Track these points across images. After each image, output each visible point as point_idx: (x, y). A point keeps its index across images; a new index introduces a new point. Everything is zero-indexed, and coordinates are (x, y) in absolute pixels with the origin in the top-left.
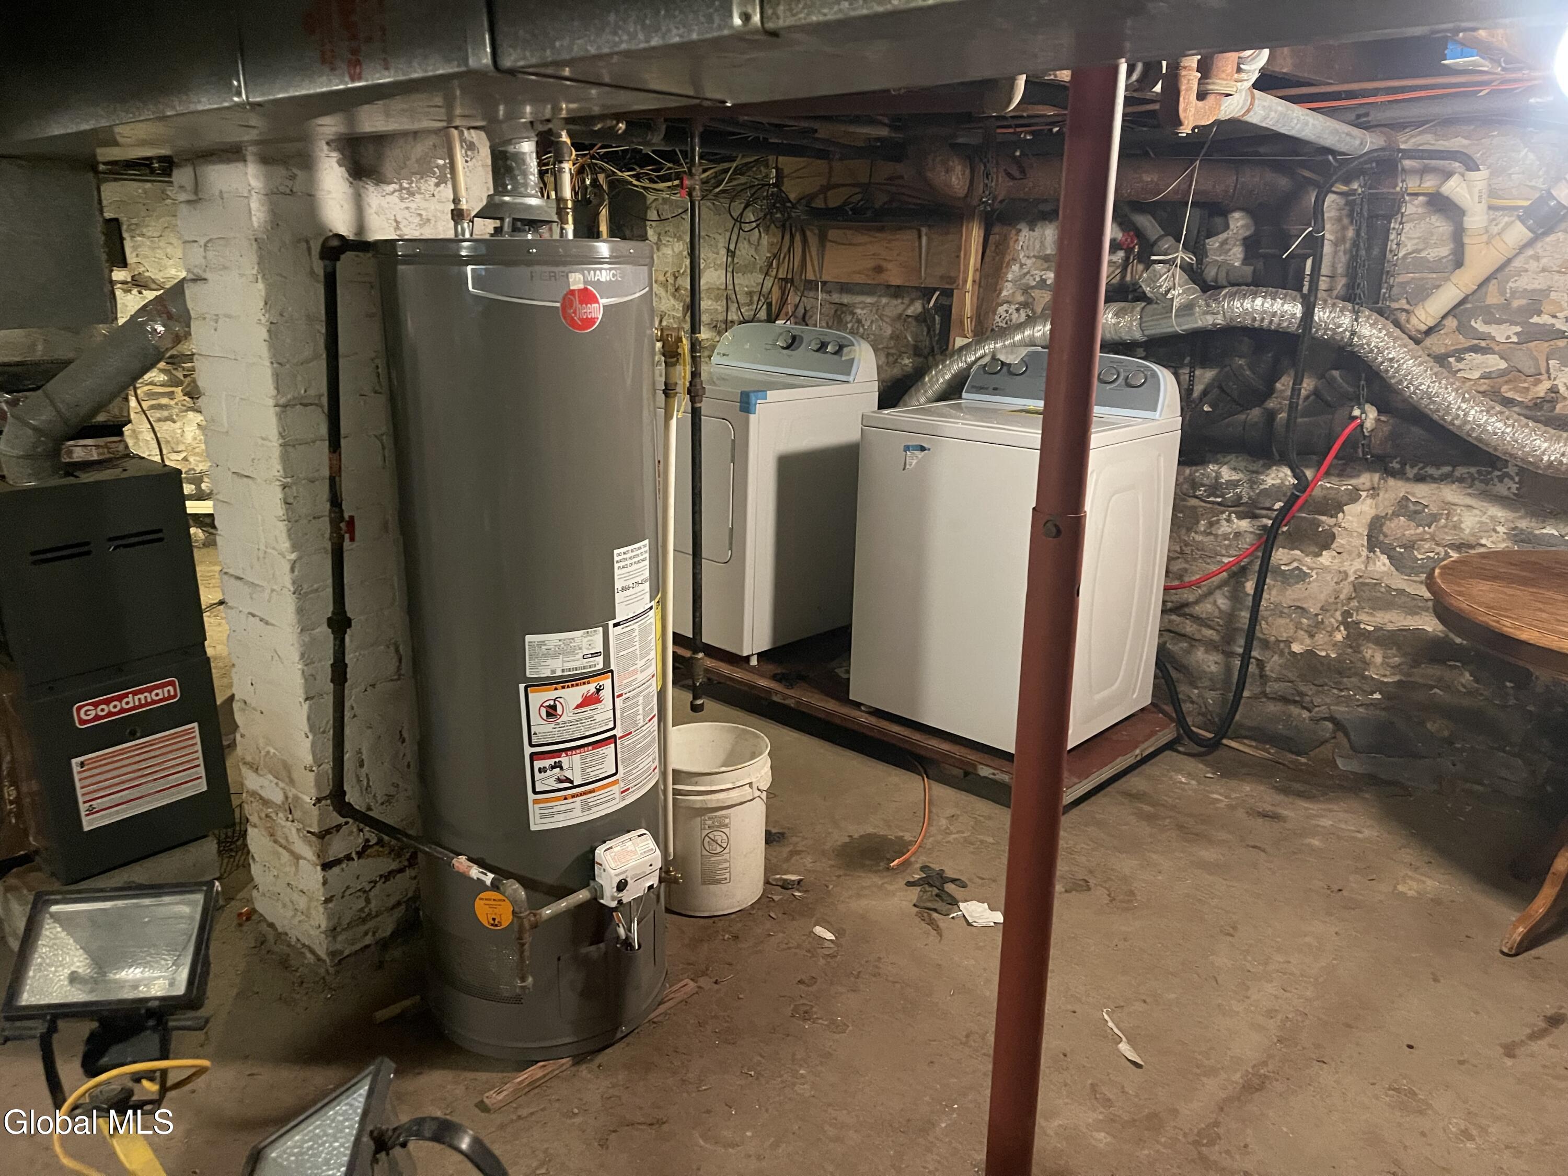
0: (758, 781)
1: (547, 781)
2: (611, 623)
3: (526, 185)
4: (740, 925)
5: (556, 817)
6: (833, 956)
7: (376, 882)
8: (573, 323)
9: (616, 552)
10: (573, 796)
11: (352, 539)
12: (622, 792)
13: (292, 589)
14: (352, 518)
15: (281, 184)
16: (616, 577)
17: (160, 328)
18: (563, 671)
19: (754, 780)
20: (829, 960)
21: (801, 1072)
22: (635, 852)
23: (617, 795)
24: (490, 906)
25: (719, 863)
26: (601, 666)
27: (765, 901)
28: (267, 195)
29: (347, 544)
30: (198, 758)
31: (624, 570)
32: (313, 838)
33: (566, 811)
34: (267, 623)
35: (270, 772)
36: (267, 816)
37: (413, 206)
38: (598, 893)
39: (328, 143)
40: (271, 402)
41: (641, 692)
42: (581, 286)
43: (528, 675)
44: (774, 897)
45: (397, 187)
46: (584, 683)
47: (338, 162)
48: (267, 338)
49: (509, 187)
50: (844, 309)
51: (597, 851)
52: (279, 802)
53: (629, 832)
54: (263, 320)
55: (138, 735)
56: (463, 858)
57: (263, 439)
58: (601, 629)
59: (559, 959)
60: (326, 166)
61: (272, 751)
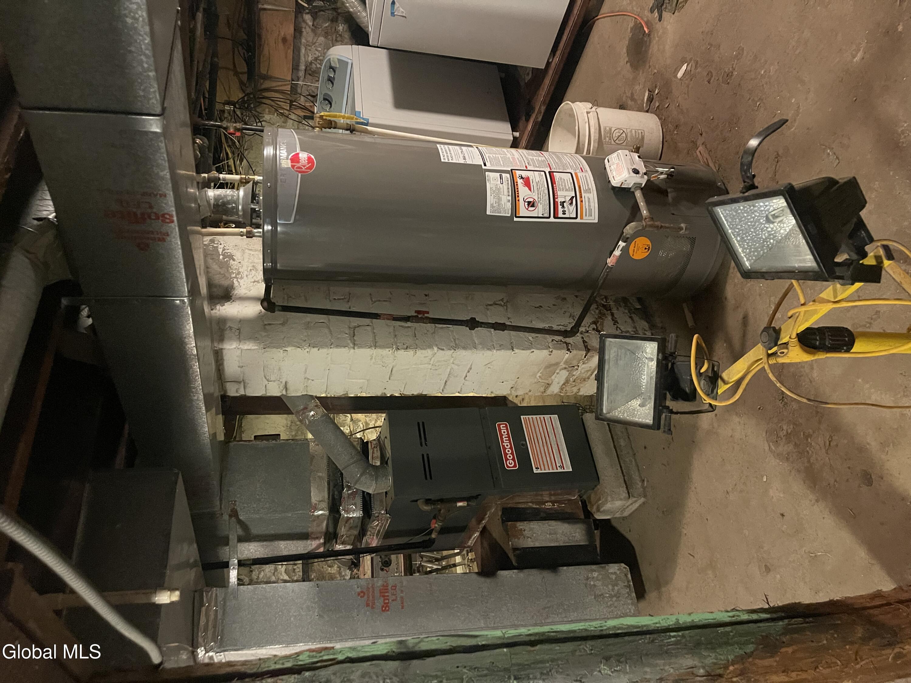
0: (586, 108)
1: (571, 211)
2: (484, 167)
3: (233, 196)
4: (670, 125)
5: (592, 207)
6: (697, 63)
7: (617, 327)
8: (310, 168)
9: (442, 160)
10: (581, 197)
11: (428, 313)
12: (582, 171)
13: (453, 351)
14: (416, 312)
15: (234, 334)
16: (457, 162)
17: (312, 413)
18: (509, 195)
19: (585, 111)
20: (698, 65)
21: (762, 73)
22: (618, 164)
23: (584, 174)
24: (638, 250)
25: (632, 134)
26: (508, 175)
27: (658, 112)
28: (240, 342)
29: (430, 315)
30: (540, 418)
31: (454, 157)
32: (589, 354)
33: (589, 202)
34: (471, 369)
35: (550, 377)
36: (574, 381)
37: (245, 273)
38: (637, 186)
39: (212, 310)
40: (352, 351)
41: (525, 157)
42: (289, 161)
43: (509, 215)
44: (657, 106)
45: (235, 279)
46: (517, 185)
47: (222, 306)
48: (317, 349)
49: (234, 205)
50: (308, 68)
51: (615, 185)
52: (567, 373)
53: (605, 168)
54: (308, 350)
55: (524, 442)
56: (609, 260)
57: (371, 359)
58: (486, 173)
59: (673, 214)
60: (224, 311)
61: (539, 374)
